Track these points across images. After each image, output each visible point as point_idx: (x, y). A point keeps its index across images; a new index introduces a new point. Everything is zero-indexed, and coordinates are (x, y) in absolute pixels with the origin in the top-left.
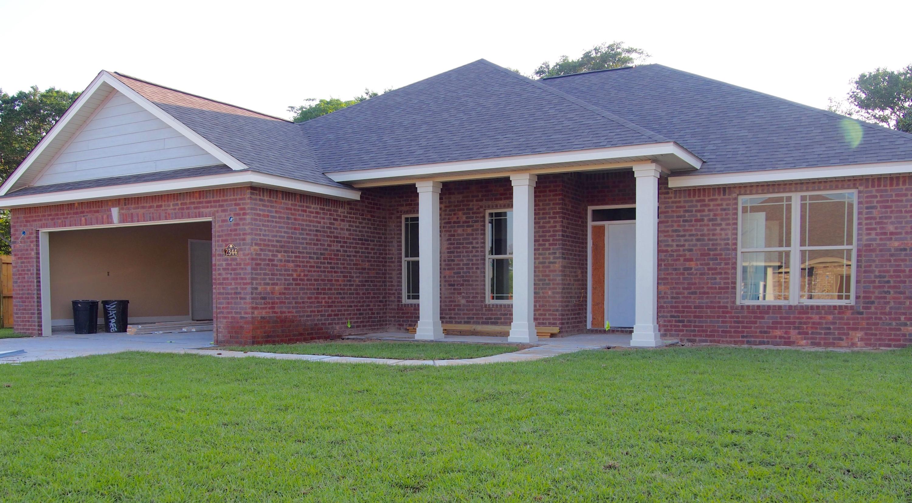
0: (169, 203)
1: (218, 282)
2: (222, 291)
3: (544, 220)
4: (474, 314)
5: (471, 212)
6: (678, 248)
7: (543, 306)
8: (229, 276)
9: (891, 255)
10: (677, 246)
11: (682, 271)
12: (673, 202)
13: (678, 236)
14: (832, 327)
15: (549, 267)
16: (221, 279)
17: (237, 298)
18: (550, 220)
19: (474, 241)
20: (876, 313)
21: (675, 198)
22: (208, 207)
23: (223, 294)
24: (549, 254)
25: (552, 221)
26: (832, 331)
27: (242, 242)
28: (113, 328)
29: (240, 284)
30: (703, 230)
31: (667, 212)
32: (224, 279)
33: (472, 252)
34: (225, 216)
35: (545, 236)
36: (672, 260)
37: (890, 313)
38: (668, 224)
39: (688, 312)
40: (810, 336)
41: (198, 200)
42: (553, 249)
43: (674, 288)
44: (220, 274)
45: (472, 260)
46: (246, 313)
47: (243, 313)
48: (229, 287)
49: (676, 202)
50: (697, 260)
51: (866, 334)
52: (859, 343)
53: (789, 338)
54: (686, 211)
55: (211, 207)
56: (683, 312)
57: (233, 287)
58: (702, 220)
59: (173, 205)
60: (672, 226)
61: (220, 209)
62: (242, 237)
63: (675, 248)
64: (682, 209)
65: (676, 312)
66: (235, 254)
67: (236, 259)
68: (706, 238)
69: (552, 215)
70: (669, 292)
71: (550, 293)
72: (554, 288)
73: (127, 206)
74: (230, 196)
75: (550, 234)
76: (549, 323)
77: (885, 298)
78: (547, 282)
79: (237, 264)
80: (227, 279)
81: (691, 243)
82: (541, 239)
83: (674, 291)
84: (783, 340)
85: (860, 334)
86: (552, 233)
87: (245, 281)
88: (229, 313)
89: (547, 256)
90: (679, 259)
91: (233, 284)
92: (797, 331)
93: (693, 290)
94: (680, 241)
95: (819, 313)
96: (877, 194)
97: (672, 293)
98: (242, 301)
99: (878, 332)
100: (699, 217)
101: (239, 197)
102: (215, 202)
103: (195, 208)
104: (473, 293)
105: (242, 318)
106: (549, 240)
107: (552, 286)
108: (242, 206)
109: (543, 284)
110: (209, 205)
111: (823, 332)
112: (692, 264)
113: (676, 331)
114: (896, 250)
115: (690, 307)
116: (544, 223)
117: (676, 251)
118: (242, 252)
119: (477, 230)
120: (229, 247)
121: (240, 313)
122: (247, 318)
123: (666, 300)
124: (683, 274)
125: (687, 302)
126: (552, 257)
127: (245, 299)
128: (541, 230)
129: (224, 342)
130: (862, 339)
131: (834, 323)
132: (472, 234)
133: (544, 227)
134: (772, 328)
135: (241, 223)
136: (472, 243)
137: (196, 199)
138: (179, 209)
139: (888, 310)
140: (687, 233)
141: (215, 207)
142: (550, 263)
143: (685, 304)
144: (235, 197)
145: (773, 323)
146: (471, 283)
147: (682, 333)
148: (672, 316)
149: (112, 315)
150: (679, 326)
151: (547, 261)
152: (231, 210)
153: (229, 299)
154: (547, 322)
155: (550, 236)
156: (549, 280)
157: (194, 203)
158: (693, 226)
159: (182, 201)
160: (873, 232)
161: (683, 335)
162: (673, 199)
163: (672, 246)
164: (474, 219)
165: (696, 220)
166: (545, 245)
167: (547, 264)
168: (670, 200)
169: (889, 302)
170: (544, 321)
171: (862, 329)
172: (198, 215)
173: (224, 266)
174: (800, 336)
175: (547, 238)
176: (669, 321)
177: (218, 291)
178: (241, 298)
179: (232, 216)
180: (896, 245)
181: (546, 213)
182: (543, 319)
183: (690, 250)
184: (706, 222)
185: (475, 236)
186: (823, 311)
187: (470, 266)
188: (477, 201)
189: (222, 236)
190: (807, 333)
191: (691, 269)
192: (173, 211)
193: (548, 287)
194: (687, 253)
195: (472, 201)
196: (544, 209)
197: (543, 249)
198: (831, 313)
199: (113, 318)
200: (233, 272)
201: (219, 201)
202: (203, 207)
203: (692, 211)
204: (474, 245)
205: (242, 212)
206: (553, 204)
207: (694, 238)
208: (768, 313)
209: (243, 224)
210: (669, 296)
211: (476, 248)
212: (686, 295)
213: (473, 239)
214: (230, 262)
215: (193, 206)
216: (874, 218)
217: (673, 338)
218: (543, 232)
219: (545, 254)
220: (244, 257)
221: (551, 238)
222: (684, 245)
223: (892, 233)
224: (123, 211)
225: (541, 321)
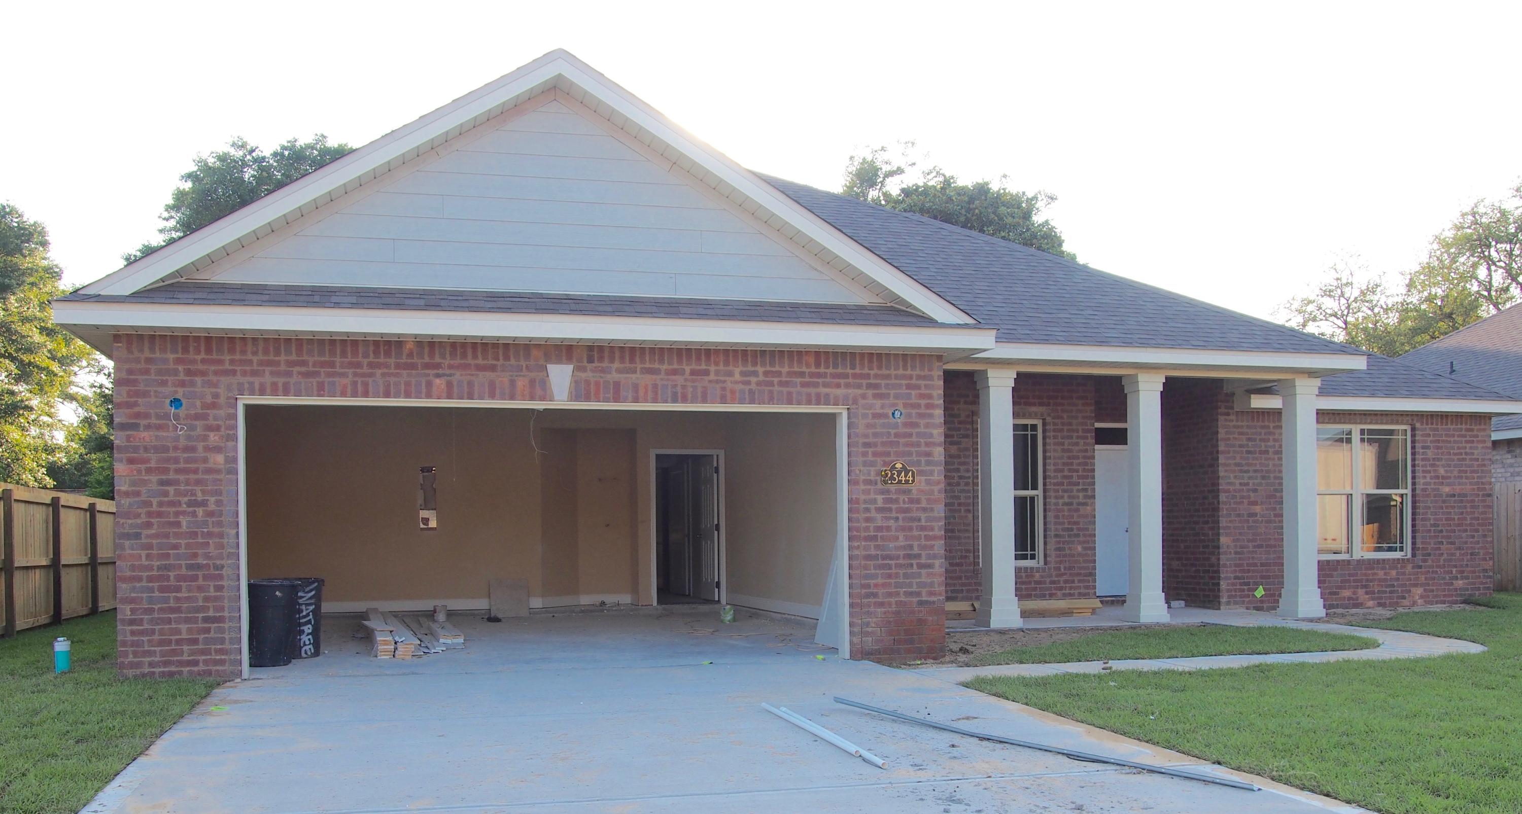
0: (731, 368)
1: (863, 534)
2: (873, 552)
3: (1070, 441)
4: (963, 585)
5: (956, 420)
6: (1241, 488)
7: (1070, 568)
8: (892, 523)
9: (1444, 502)
10: (1241, 484)
11: (1246, 518)
12: (1234, 427)
13: (1241, 471)
14: (1395, 584)
15: (1078, 510)
16: (871, 529)
17: (912, 565)
18: (1079, 441)
19: (962, 468)
20: (1433, 567)
21: (1237, 421)
22: (838, 386)
23: (876, 557)
24: (1078, 491)
25: (1081, 442)
26: (1396, 589)
27: (923, 459)
28: (307, 648)
29: (919, 538)
30: (1268, 465)
31: (1229, 439)
32: (879, 529)
33: (958, 484)
34: (882, 407)
35: (1072, 464)
36: (1235, 503)
37: (1444, 566)
38: (1229, 455)
39: (1254, 571)
40: (1376, 595)
41: (813, 369)
42: (1084, 484)
43: (1238, 540)
44: (868, 520)
45: (958, 498)
46: (931, 594)
47: (924, 594)
48: (892, 545)
49: (1238, 427)
50: (1262, 503)
51: (1425, 590)
52: (1419, 601)
53: (1357, 599)
54: (1249, 439)
55: (848, 386)
56: (1249, 571)
57: (902, 544)
58: (1267, 452)
59: (742, 374)
60: (1235, 458)
61: (870, 392)
62: (923, 449)
63: (1238, 487)
64: (1244, 437)
65: (1240, 571)
66: (907, 482)
67: (910, 491)
68: (1272, 475)
69: (1080, 434)
70: (1232, 545)
71: (1079, 548)
72: (1084, 542)
73: (596, 364)
74: (897, 369)
75: (1079, 461)
76: (1080, 594)
77: (1439, 549)
78: (1075, 532)
79: (911, 501)
80: (888, 528)
81: (1255, 481)
82: (1066, 468)
83: (1238, 544)
84: (1351, 602)
85: (1420, 591)
86: (1081, 460)
87: (931, 533)
88: (890, 595)
89: (1075, 493)
90: (1243, 502)
91: (901, 538)
92: (1364, 590)
93: (1258, 543)
94: (1243, 478)
95: (1383, 569)
96: (1431, 433)
97: (1236, 546)
98: (923, 571)
99: (1435, 588)
100: (1263, 448)
101: (918, 372)
102: (855, 376)
103: (803, 385)
104: (961, 551)
105: (921, 603)
106: (1077, 471)
107: (1081, 539)
108: (923, 391)
109: (1069, 536)
110: (842, 381)
111: (1388, 590)
112: (1257, 509)
113: (1241, 597)
114: (1447, 496)
115: (1255, 565)
116: (1069, 444)
117: (1240, 491)
118: (923, 478)
119: (967, 449)
120: (894, 467)
121: (918, 594)
122: (934, 602)
123: (1229, 556)
124: (1248, 521)
125: (1253, 558)
126: (1081, 495)
127: (930, 566)
128: (1066, 455)
129: (878, 652)
130: (1421, 597)
131: (1398, 579)
132: (959, 457)
133: (1069, 451)
134: (1341, 588)
135: (922, 422)
136: (958, 470)
137: (808, 365)
138: (759, 384)
139: (1442, 563)
140: (1251, 469)
141: (859, 386)
142: (1079, 504)
143: (1251, 561)
144: (909, 372)
145: (1342, 582)
146: (957, 534)
147: (1247, 599)
148: (1236, 578)
149: (308, 615)
150: (1243, 590)
151: (1075, 501)
152: (897, 397)
153: (890, 568)
154: (1076, 592)
155: (1079, 464)
156: (1079, 529)
157: (802, 374)
158: (1257, 459)
159: (768, 368)
160: (1428, 475)
161: (1249, 602)
162: (1234, 423)
163: (1233, 484)
164: (962, 432)
165: (1261, 452)
166: (1072, 477)
167: (1075, 506)
168: (1231, 424)
169: (1442, 554)
170: (1072, 592)
171: (1422, 585)
172: (813, 399)
173: (880, 504)
174: (1367, 596)
175: (1075, 467)
176: (1233, 584)
177: (864, 553)
178: (920, 566)
179: (900, 407)
180: (1447, 490)
181: (1073, 431)
182: (1071, 588)
183: (1255, 491)
184: (1271, 455)
185: (963, 460)
186: (1387, 566)
187: (956, 507)
188: (965, 403)
189: (875, 445)
190: (1374, 593)
191: (1256, 515)
192: (741, 386)
193: (1076, 539)
194: (1252, 494)
195: (959, 403)
196: (1070, 424)
197: (1070, 484)
198: (1395, 568)
199: (309, 622)
200: (901, 516)
201: (868, 376)
202: (825, 385)
203: (1255, 440)
204: (963, 474)
205: (923, 402)
206: (1083, 417)
207: (1259, 475)
208: (1336, 570)
209: (927, 426)
210: (1233, 551)
211: (965, 478)
212: (1251, 549)
213: (960, 464)
214: (894, 497)
215: (799, 380)
216: (1428, 460)
217: (1238, 606)
218: (1069, 458)
219: (1072, 491)
220: (927, 488)
221: (1080, 468)
222: (1248, 484)
223: (1443, 477)
224: (583, 375)
225: (1067, 591)
